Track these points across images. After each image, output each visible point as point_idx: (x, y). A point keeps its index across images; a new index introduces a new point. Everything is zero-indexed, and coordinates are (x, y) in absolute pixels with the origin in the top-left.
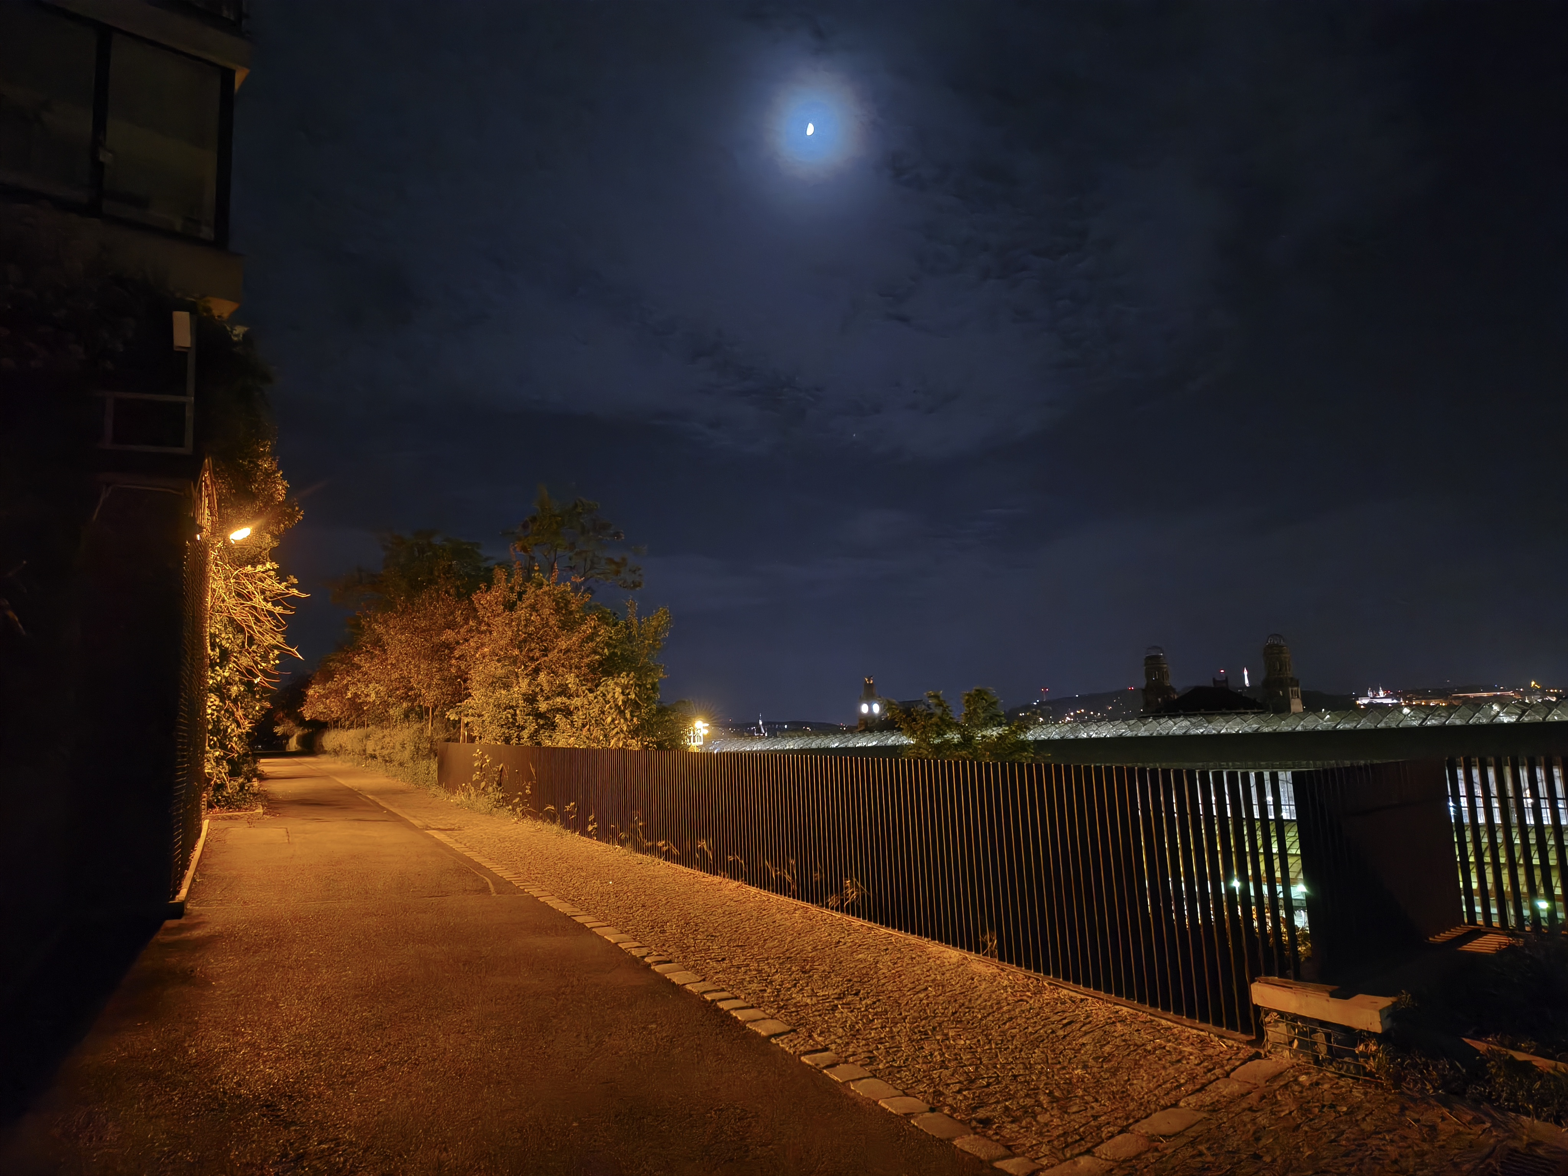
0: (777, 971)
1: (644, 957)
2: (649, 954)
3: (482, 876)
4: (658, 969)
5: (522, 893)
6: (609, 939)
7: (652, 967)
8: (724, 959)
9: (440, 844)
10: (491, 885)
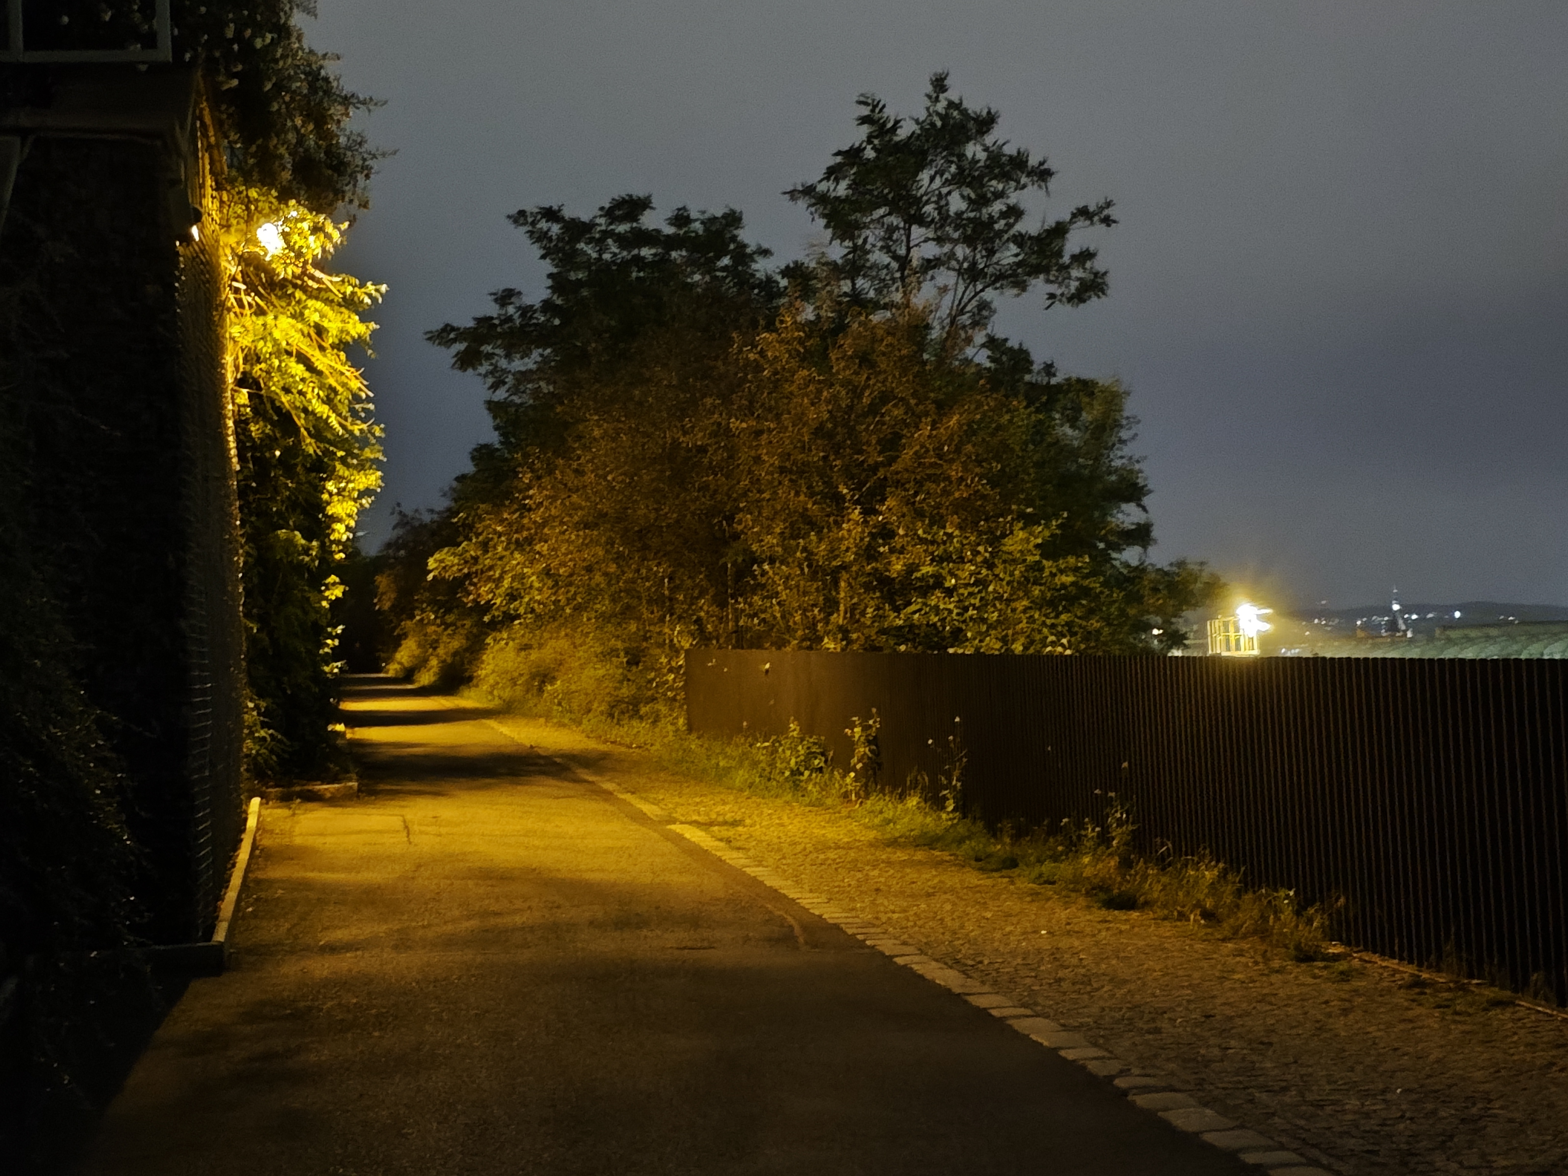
0: (1402, 1117)
1: (1112, 1078)
2: (1122, 1073)
3: (781, 913)
4: (1141, 1101)
5: (862, 948)
6: (1040, 1040)
7: (1130, 1098)
8: (1284, 1089)
10: (797, 930)
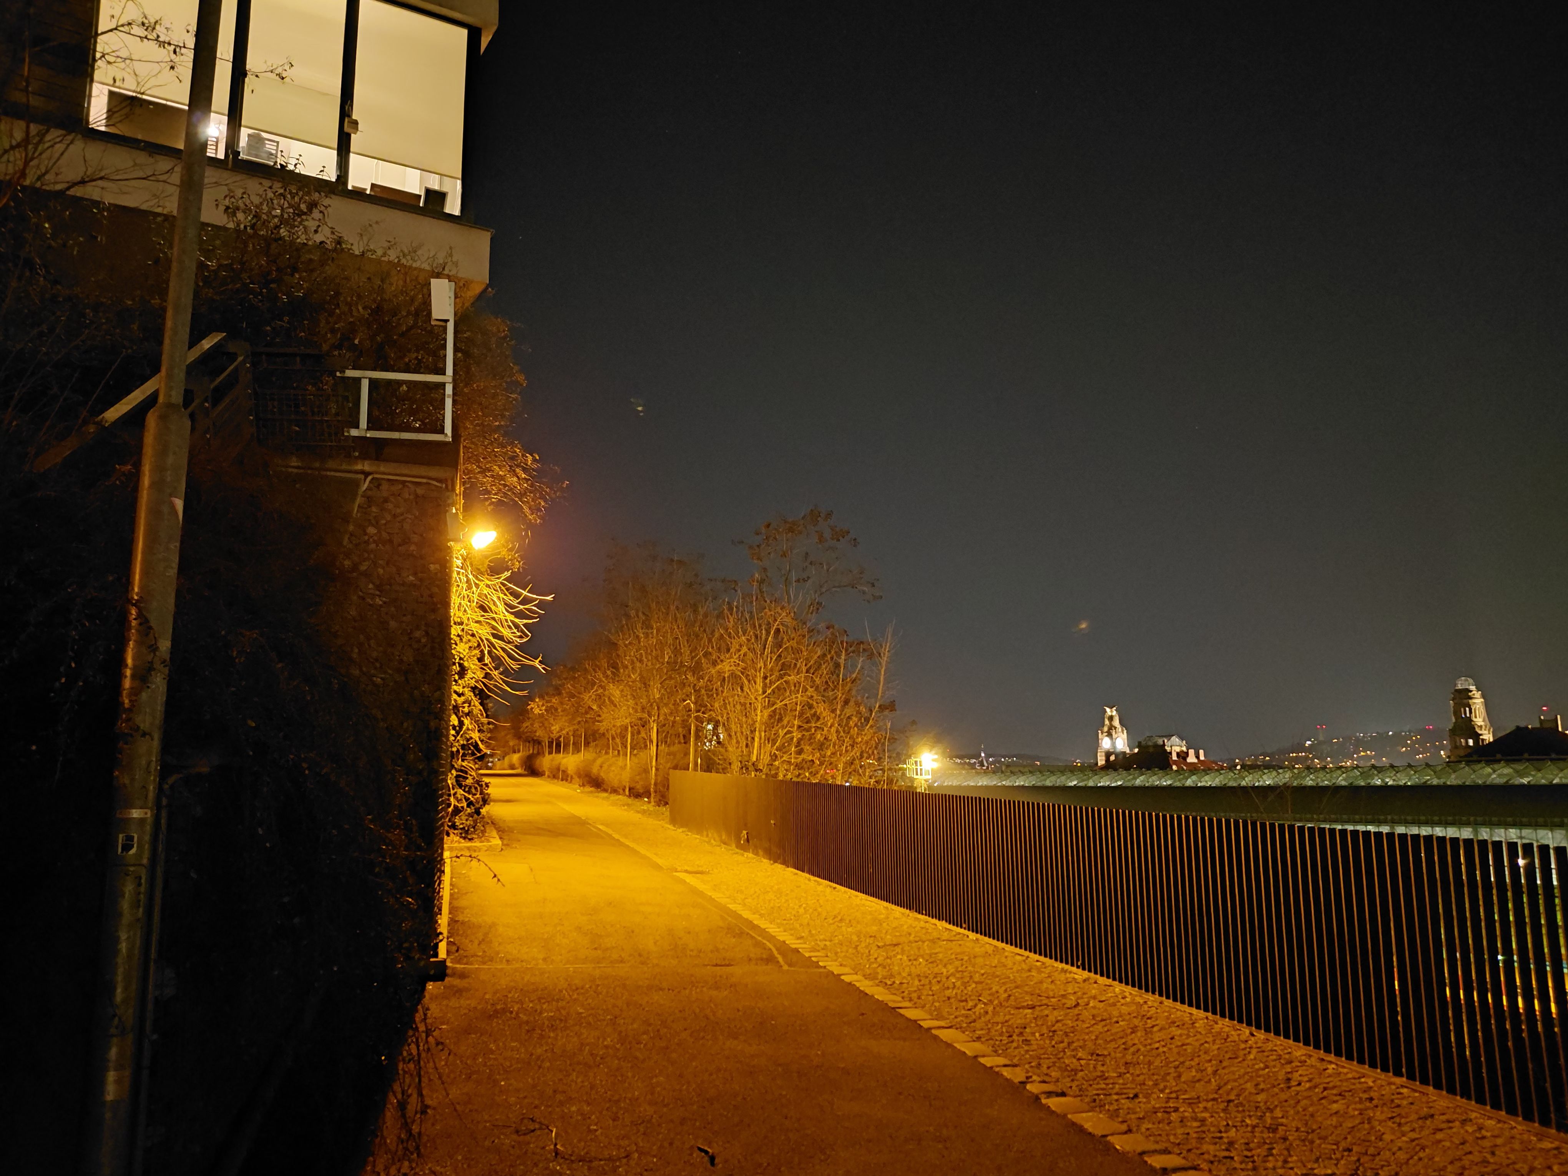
1: (1024, 1083)
2: (1028, 1079)
3: (760, 938)
4: (1052, 1104)
5: (818, 967)
6: (962, 1049)
7: (1043, 1102)
9: (695, 891)
10: (775, 952)
